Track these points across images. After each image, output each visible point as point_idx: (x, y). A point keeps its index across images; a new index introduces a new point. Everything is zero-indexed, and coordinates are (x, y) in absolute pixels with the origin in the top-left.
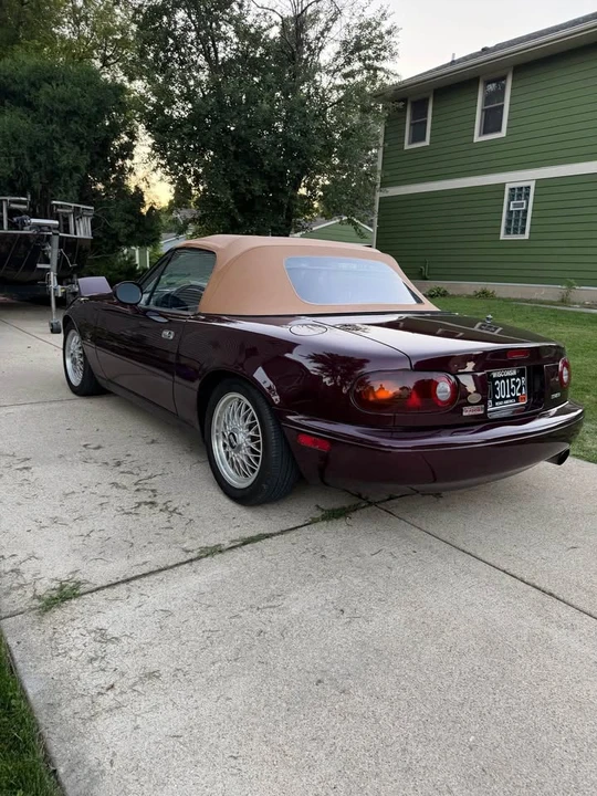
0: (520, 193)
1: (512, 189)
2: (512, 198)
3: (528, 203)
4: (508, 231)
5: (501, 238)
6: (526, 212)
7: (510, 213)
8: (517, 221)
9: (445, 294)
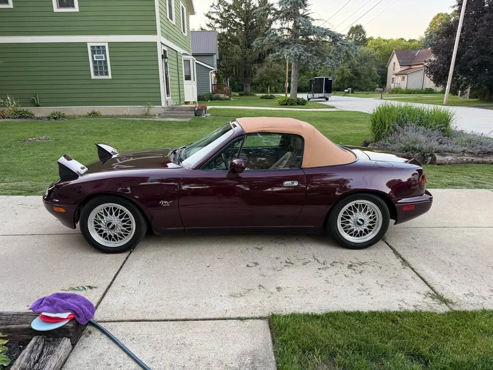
0: (98, 50)
1: (92, 47)
2: (93, 52)
3: (106, 56)
4: (96, 73)
5: (92, 78)
6: (105, 62)
7: (95, 62)
8: (101, 67)
9: (64, 117)
